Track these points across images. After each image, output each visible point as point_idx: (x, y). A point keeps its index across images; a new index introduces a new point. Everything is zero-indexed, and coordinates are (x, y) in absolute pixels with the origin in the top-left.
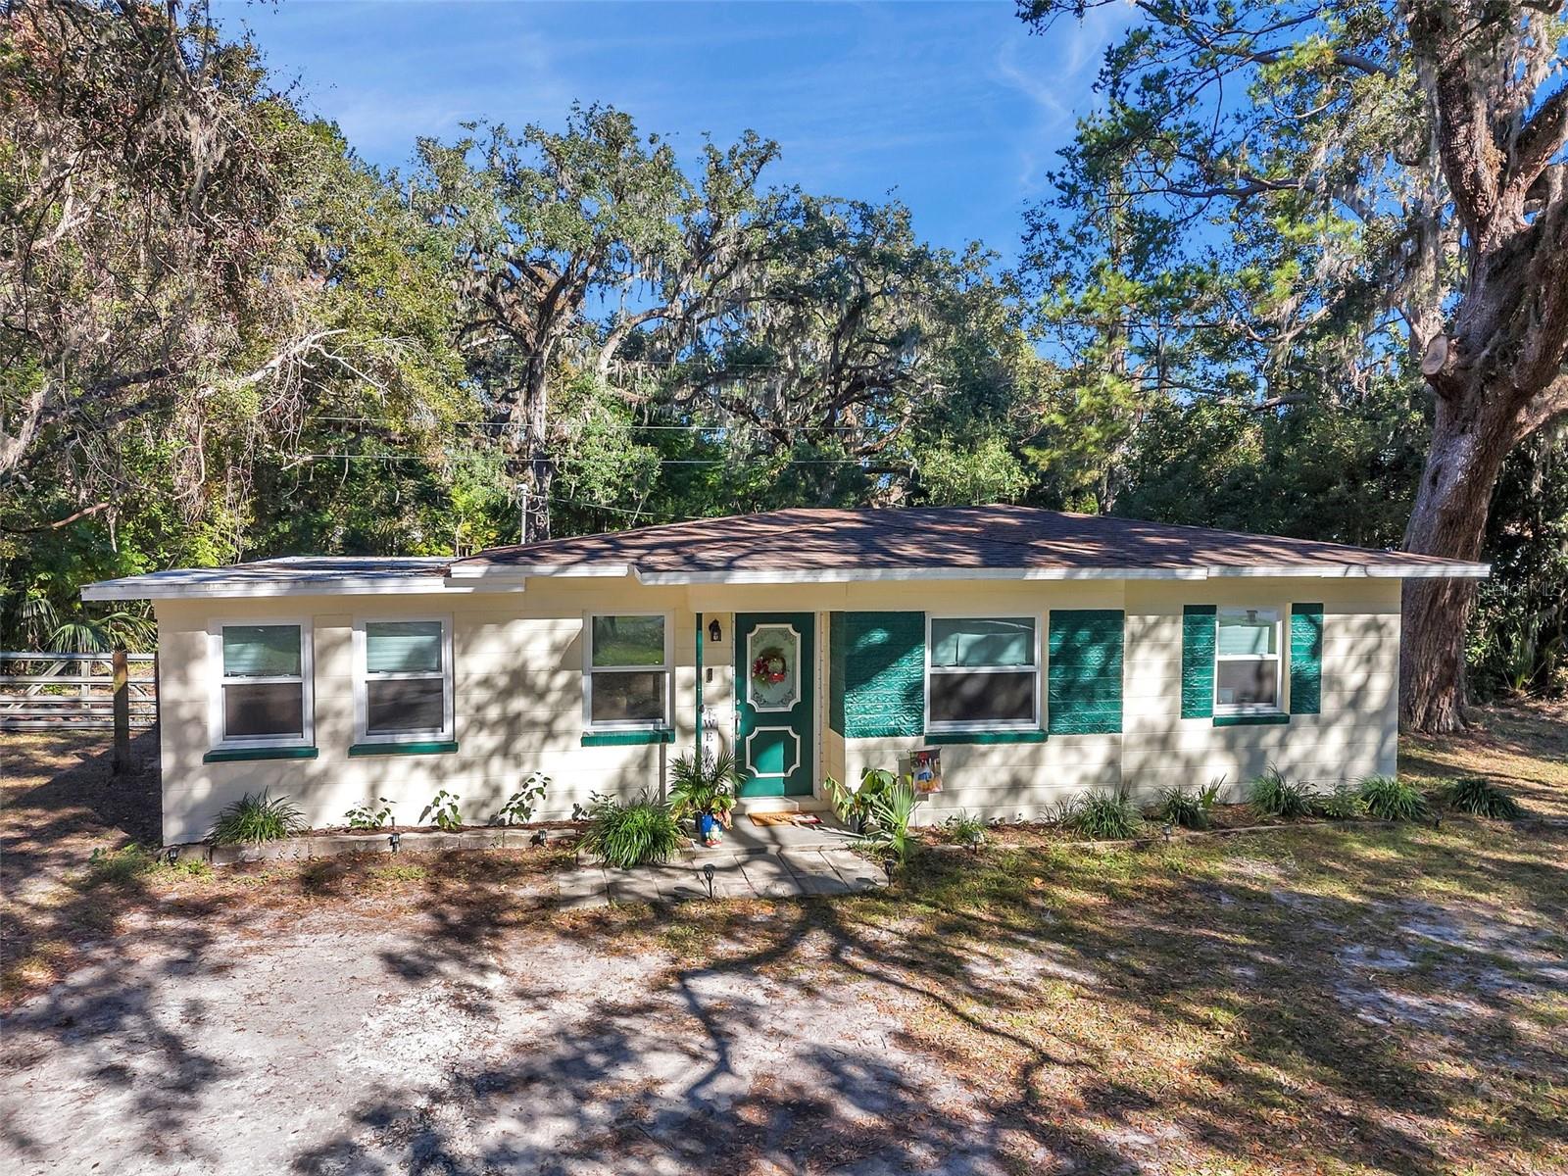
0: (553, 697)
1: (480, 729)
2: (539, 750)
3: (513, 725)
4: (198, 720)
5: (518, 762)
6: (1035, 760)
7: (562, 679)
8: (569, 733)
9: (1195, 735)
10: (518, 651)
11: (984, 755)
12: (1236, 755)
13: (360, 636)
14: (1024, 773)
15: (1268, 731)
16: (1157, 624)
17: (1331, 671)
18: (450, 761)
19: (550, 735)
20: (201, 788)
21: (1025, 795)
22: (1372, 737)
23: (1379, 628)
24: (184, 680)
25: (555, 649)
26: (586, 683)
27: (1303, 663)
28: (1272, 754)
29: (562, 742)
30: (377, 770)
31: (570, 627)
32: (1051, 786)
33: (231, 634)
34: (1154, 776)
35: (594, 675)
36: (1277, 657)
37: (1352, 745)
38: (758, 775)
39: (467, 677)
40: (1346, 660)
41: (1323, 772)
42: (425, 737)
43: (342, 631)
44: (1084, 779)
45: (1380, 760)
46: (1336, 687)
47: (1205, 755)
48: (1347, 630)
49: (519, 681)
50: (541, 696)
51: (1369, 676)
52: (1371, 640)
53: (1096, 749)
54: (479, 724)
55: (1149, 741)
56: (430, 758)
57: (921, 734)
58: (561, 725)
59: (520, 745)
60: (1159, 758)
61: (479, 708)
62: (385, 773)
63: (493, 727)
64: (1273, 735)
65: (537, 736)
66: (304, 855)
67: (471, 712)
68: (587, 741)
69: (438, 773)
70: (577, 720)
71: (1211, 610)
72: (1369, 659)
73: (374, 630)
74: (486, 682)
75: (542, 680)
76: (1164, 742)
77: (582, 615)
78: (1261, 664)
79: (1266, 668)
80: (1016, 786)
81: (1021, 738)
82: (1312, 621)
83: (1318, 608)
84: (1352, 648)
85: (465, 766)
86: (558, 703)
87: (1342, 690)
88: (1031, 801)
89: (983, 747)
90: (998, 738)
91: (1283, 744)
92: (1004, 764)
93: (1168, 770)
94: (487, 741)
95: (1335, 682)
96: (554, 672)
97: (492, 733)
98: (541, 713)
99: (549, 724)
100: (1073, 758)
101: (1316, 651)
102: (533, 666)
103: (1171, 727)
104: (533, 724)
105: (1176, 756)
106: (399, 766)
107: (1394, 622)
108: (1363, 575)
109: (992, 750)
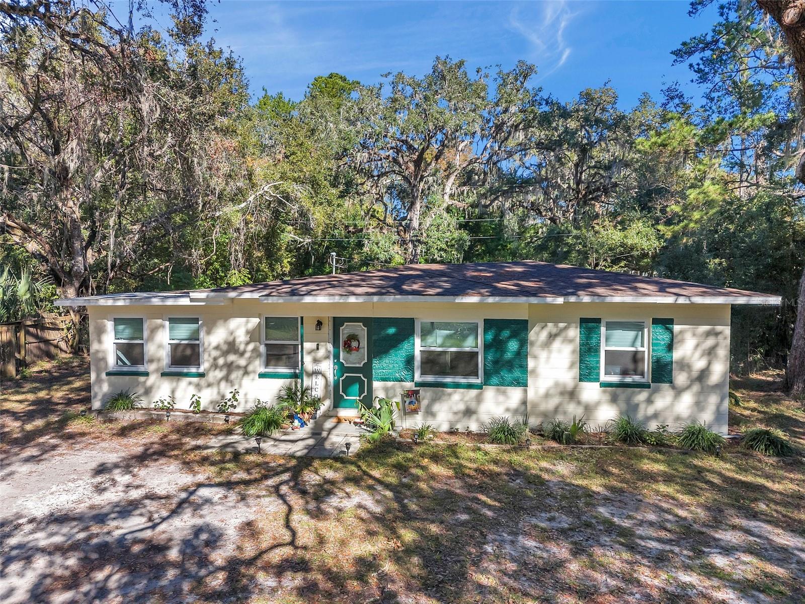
0: (247, 355)
1: (216, 369)
2: (241, 379)
3: (230, 367)
4: (104, 359)
5: (232, 383)
6: (479, 399)
7: (251, 347)
8: (254, 372)
9: (591, 392)
10: (232, 334)
11: (450, 395)
12: (618, 405)
13: (167, 323)
14: (473, 405)
15: (640, 392)
16: (566, 328)
17: (683, 359)
18: (203, 382)
19: (246, 373)
20: (105, 388)
21: (474, 417)
22: (713, 399)
23: (717, 334)
24: (100, 341)
25: (248, 332)
26: (262, 349)
27: (661, 353)
28: (642, 407)
29: (251, 376)
30: (174, 384)
31: (254, 321)
32: (489, 413)
33: (117, 321)
34: (565, 413)
35: (266, 345)
36: (645, 349)
37: (699, 405)
38: (345, 398)
39: (209, 345)
40: (693, 353)
41: (678, 418)
42: (193, 370)
43: (159, 321)
44: (508, 410)
45: (718, 413)
46: (686, 368)
47: (598, 404)
48: (694, 335)
49: (231, 347)
50: (242, 354)
51: (709, 364)
52: (710, 342)
53: (515, 395)
54: (215, 366)
55: (562, 394)
56: (195, 380)
57: (413, 381)
58: (250, 368)
59: (233, 376)
60: (569, 402)
61: (215, 359)
62: (177, 385)
63: (221, 368)
64: (642, 396)
65: (241, 372)
66: (132, 418)
67: (212, 360)
68: (262, 376)
69: (198, 387)
70: (258, 366)
71: (598, 321)
72: (711, 353)
73: (172, 321)
74: (217, 348)
75: (242, 347)
76: (572, 394)
77: (259, 316)
78: (635, 354)
79: (639, 356)
80: (469, 412)
81: (470, 386)
82: (667, 329)
83: (671, 321)
84: (697, 346)
85: (209, 385)
86: (250, 358)
87: (691, 371)
88: (478, 420)
89: (449, 390)
90: (457, 386)
91: (649, 401)
92: (462, 400)
93: (573, 410)
94: (219, 374)
95: (684, 365)
96: (247, 344)
97: (221, 370)
98: (242, 362)
99: (246, 367)
100: (501, 398)
101: (670, 347)
102: (238, 340)
103: (576, 387)
104: (239, 367)
105: (579, 403)
106: (185, 381)
107: (727, 330)
108: (688, 302)
109: (455, 392)
